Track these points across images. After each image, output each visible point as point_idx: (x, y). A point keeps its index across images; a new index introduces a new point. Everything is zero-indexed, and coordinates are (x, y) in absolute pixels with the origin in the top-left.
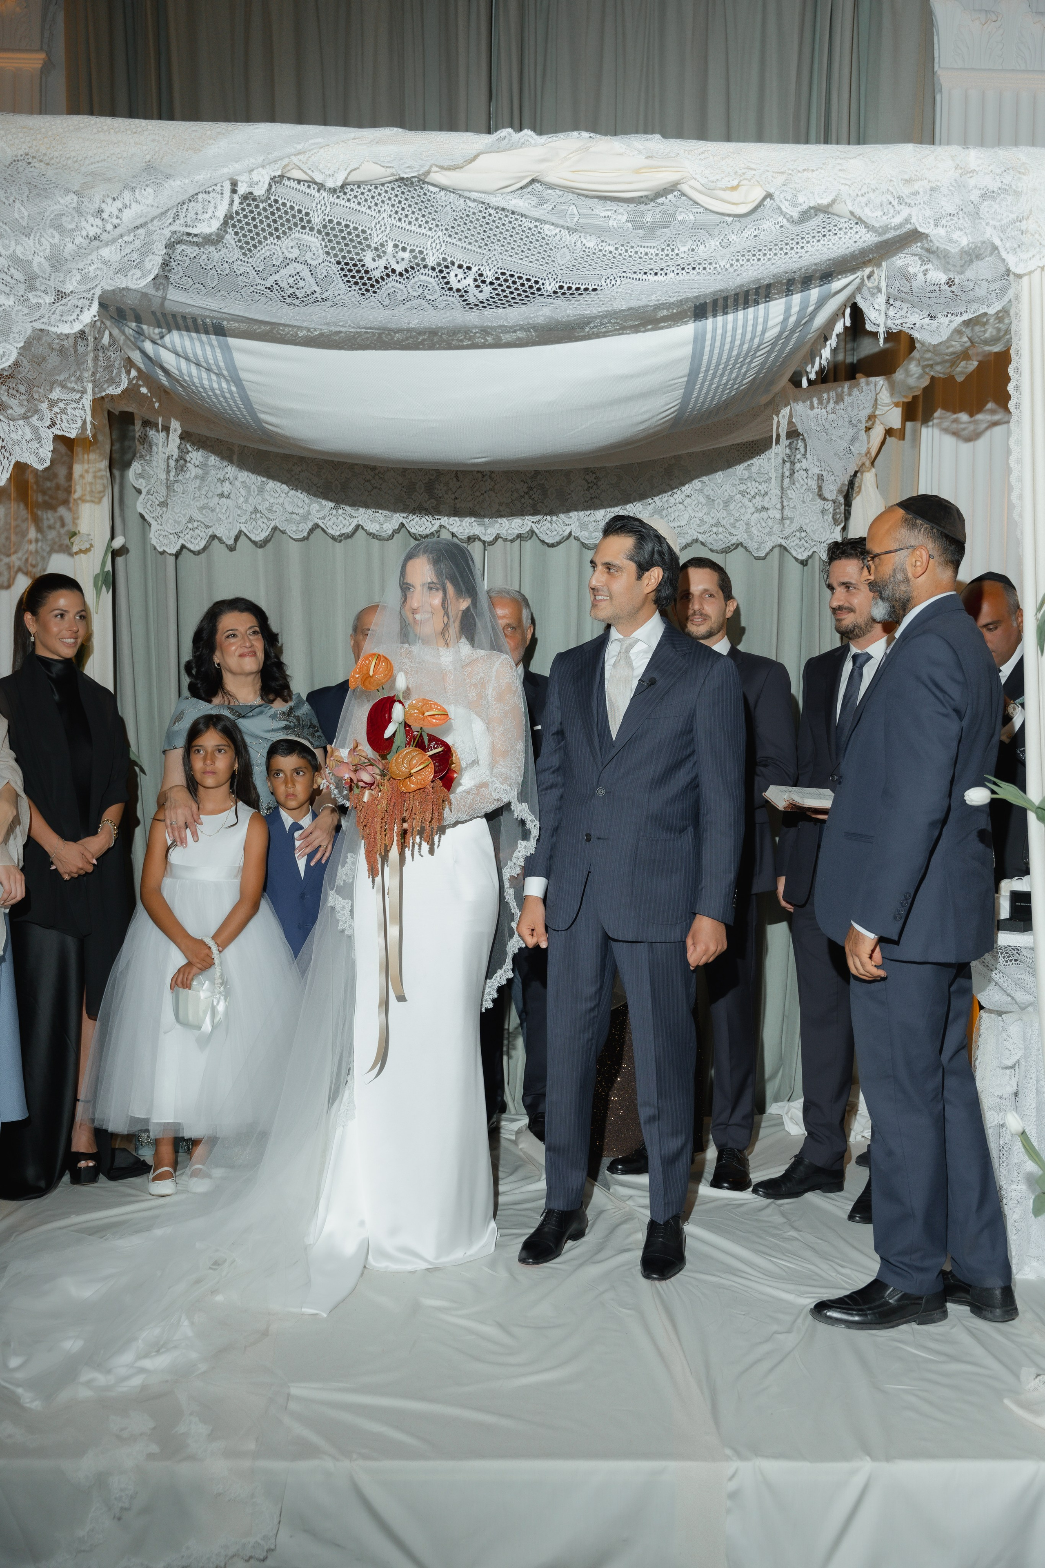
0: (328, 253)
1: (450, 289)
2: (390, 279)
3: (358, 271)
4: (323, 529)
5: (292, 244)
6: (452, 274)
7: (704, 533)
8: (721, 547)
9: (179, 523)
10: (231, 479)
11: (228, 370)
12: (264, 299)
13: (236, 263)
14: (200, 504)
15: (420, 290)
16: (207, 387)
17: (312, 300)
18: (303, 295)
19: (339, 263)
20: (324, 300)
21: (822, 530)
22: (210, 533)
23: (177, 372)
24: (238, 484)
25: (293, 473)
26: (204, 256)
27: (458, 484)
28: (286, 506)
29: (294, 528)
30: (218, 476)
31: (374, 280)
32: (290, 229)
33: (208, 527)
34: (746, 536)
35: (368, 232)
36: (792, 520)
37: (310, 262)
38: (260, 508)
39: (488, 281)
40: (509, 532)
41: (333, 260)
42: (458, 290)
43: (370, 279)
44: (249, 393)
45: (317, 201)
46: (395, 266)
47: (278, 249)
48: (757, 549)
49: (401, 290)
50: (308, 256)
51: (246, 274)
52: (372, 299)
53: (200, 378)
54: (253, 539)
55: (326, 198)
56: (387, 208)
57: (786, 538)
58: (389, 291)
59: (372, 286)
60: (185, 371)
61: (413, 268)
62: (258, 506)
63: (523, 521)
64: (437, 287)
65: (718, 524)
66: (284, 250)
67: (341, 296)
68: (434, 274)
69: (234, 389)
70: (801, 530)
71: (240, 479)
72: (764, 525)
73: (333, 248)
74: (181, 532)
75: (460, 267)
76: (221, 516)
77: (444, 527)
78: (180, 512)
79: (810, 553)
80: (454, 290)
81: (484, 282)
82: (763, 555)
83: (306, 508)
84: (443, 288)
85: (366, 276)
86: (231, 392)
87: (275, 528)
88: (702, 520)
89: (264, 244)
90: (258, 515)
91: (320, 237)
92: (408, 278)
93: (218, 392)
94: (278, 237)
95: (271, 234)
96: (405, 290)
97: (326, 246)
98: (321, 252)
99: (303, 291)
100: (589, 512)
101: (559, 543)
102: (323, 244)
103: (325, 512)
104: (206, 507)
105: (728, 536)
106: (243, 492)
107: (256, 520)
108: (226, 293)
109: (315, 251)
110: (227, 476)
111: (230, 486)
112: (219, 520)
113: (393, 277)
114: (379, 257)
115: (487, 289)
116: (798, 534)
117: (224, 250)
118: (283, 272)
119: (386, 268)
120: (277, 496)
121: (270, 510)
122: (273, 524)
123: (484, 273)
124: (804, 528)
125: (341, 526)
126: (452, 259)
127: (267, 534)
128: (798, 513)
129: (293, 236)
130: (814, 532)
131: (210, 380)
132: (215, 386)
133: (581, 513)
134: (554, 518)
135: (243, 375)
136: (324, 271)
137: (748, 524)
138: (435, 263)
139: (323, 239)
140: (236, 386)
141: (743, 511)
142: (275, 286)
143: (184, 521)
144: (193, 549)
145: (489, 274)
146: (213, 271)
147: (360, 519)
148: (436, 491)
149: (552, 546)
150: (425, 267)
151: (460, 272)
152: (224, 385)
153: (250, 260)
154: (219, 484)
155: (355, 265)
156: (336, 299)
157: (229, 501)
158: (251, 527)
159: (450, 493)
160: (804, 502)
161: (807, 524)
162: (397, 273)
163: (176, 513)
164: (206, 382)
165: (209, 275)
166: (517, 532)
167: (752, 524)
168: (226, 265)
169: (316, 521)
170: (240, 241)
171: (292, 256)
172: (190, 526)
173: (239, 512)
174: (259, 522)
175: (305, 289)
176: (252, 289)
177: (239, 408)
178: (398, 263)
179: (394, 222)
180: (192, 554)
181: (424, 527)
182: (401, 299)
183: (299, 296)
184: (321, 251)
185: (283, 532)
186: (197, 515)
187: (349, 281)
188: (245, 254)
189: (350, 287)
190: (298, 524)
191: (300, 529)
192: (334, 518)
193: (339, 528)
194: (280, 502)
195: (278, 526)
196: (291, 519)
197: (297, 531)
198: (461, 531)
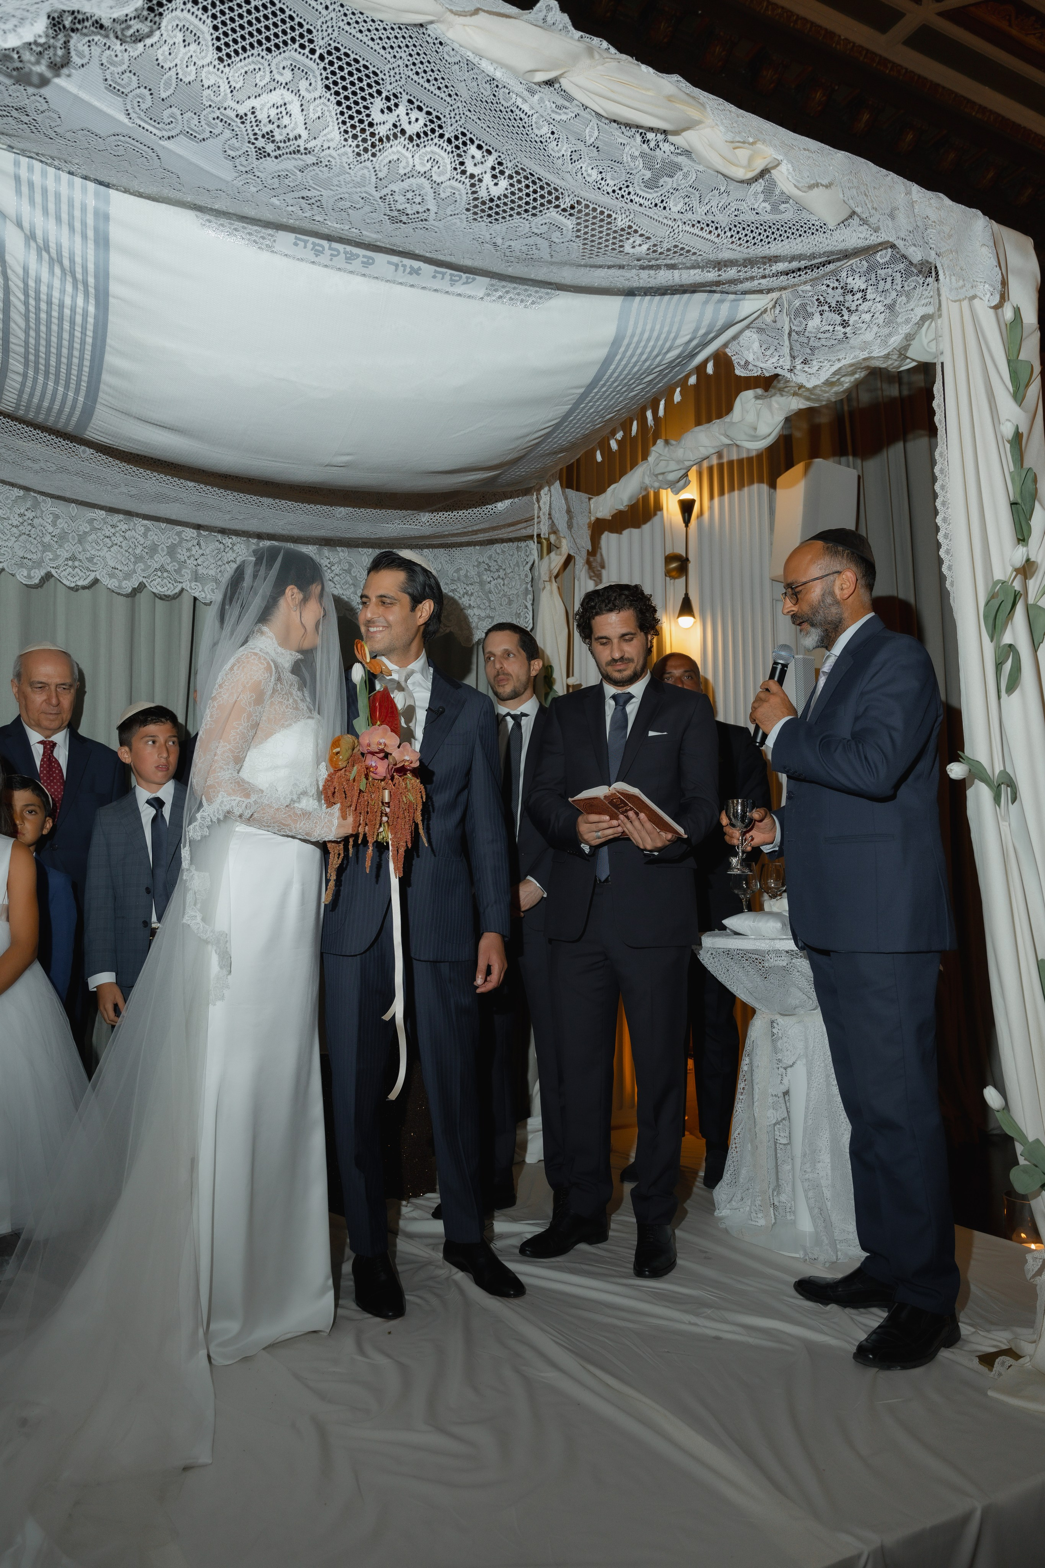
0: (328, 88)
1: (464, 172)
2: (396, 142)
3: (361, 121)
4: (56, 578)
5: (285, 63)
6: (469, 155)
11: (96, 277)
12: (228, 133)
13: (206, 69)
15: (429, 165)
16: (55, 302)
17: (292, 149)
18: (282, 138)
19: (339, 103)
20: (308, 152)
23: (20, 272)
26: (166, 48)
27: (201, 552)
28: (16, 549)
29: (25, 574)
31: (377, 137)
32: (285, 43)
35: (381, 75)
37: (303, 93)
39: (507, 173)
41: (332, 98)
42: (472, 176)
43: (373, 135)
44: (111, 318)
45: (323, 19)
46: (406, 126)
47: (266, 64)
49: (407, 158)
50: (303, 85)
51: (215, 89)
52: (368, 164)
53: (50, 287)
55: (334, 21)
56: (404, 55)
58: (390, 158)
59: (373, 145)
60: (32, 273)
61: (426, 134)
64: (449, 166)
66: (273, 68)
67: (331, 151)
68: (449, 149)
73: (335, 83)
75: (480, 147)
77: (186, 590)
80: (468, 174)
81: (502, 173)
84: (455, 169)
85: (369, 130)
86: (85, 315)
89: (249, 53)
91: (322, 65)
92: (418, 145)
93: (67, 313)
94: (269, 50)
95: (260, 43)
96: (411, 160)
97: (327, 78)
98: (320, 85)
99: (285, 131)
102: (324, 74)
103: (60, 561)
108: (179, 112)
109: (313, 81)
113: (402, 139)
114: (389, 109)
115: (504, 183)
117: (193, 46)
118: (265, 97)
119: (395, 126)
123: (504, 162)
125: (78, 578)
126: (472, 136)
129: (287, 54)
131: (63, 291)
132: (68, 301)
135: (114, 288)
136: (319, 109)
137: (455, 617)
138: (453, 134)
139: (325, 69)
140: (97, 306)
142: (250, 115)
145: (509, 165)
146: (173, 73)
147: (97, 573)
148: (178, 556)
150: (441, 136)
151: (478, 154)
152: (80, 301)
153: (227, 69)
155: (359, 112)
156: (322, 155)
159: (192, 558)
160: (501, 605)
162: (407, 136)
164: (56, 294)
165: (165, 77)
168: (192, 68)
169: (49, 569)
170: (218, 39)
171: (283, 80)
175: (287, 130)
176: (218, 113)
177: (83, 343)
178: (410, 123)
179: (410, 73)
181: (166, 588)
182: (402, 172)
183: (278, 138)
184: (320, 82)
185: (13, 575)
187: (346, 132)
188: (221, 59)
189: (346, 140)
190: (29, 570)
191: (32, 575)
192: (70, 570)
193: (75, 580)
194: (10, 545)
195: (7, 569)
196: (22, 563)
197: (29, 577)
198: (204, 596)
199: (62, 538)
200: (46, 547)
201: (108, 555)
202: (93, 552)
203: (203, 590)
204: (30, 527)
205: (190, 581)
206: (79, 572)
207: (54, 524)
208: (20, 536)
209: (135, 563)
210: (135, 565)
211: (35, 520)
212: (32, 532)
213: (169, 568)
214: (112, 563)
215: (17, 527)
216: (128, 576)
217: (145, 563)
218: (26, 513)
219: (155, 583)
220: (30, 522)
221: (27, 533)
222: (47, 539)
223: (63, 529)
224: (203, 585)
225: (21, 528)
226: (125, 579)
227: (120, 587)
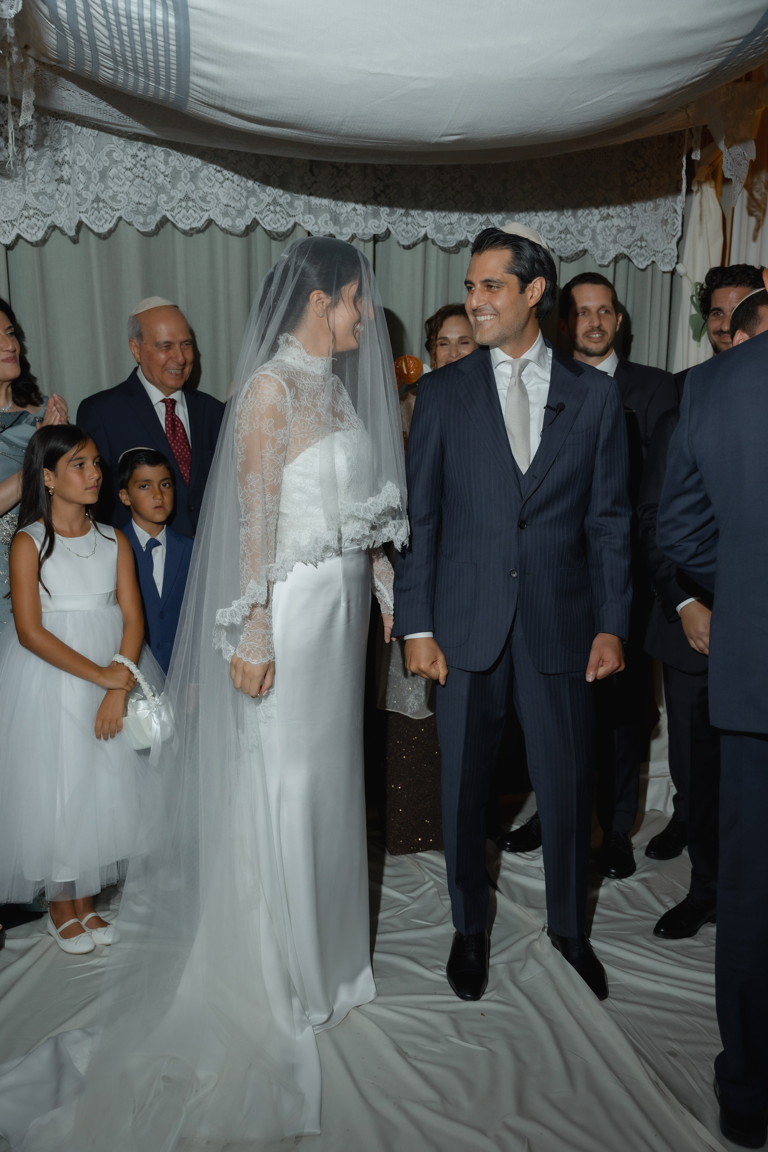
4: (172, 222)
7: (553, 239)
8: (567, 255)
9: (12, 210)
10: (71, 162)
14: (36, 189)
16: (134, 15)
21: (660, 240)
22: (49, 222)
24: (76, 168)
25: (138, 159)
28: (132, 195)
29: (142, 221)
30: (56, 158)
33: (45, 216)
34: (591, 244)
36: (633, 228)
38: (103, 196)
40: (366, 232)
44: (193, 28)
48: (603, 257)
54: (96, 229)
57: (629, 247)
62: (100, 194)
63: (380, 220)
65: (566, 231)
69: (172, 20)
70: (642, 239)
71: (78, 163)
72: (608, 233)
74: (16, 220)
76: (61, 204)
77: (299, 225)
78: (13, 198)
79: (649, 262)
82: (606, 263)
83: (154, 198)
86: (166, 26)
87: (120, 219)
88: (552, 227)
90: (101, 205)
93: (147, 24)
100: (444, 214)
101: (414, 245)
103: (174, 203)
104: (43, 193)
105: (575, 243)
106: (83, 178)
107: (98, 210)
110: (66, 158)
111: (69, 170)
112: (59, 209)
116: (639, 243)
120: (121, 183)
121: (113, 198)
122: (118, 214)
124: (645, 237)
125: (192, 220)
127: (111, 225)
128: (640, 222)
130: (654, 242)
132: (147, 14)
133: (437, 214)
134: (410, 219)
137: (594, 231)
140: (177, 17)
141: (589, 218)
143: (18, 207)
144: (29, 239)
147: (211, 212)
149: (408, 248)
152: (159, 14)
154: (57, 168)
157: (68, 186)
158: (92, 218)
160: (645, 212)
161: (647, 234)
163: (9, 199)
164: (135, 9)
166: (373, 232)
167: (598, 231)
169: (164, 213)
172: (25, 213)
173: (79, 201)
174: (102, 212)
177: (167, 50)
180: (29, 246)
181: (279, 224)
185: (130, 224)
186: (32, 201)
190: (145, 216)
191: (148, 221)
192: (184, 211)
193: (189, 222)
194: (125, 191)
195: (124, 217)
196: (138, 210)
197: (145, 224)
198: (317, 229)
199: (174, 177)
200: (160, 189)
201: (221, 192)
202: (205, 190)
203: (316, 223)
204: (142, 169)
205: (303, 214)
206: (193, 213)
207: (166, 163)
208: (134, 180)
209: (247, 198)
210: (247, 201)
211: (148, 160)
212: (145, 175)
213: (281, 201)
214: (225, 200)
215: (130, 169)
216: (241, 213)
217: (257, 197)
218: (138, 153)
219: (268, 219)
220: (143, 163)
221: (141, 175)
222: (160, 179)
223: (175, 168)
224: (316, 218)
225: (135, 170)
226: (238, 216)
227: (233, 226)
